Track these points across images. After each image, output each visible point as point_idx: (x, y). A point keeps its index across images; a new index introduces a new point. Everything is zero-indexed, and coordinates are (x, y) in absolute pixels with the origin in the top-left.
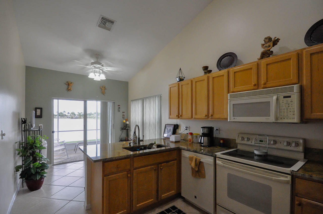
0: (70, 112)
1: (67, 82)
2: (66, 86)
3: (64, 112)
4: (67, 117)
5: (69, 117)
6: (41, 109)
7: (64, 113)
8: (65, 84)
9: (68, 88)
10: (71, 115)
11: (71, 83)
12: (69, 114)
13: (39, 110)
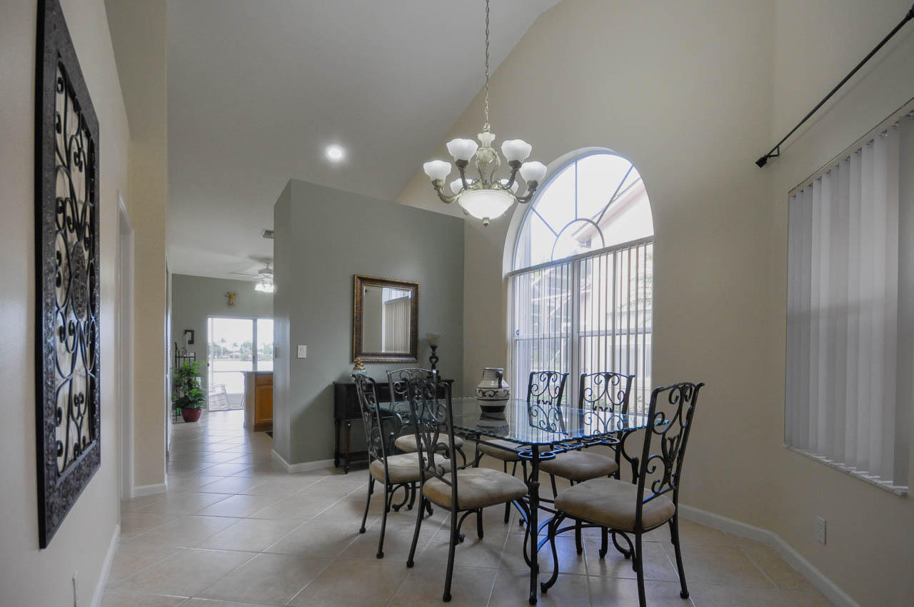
0: (240, 343)
1: (228, 293)
2: (228, 299)
3: (223, 341)
4: (231, 357)
5: (237, 357)
6: (192, 332)
7: (222, 345)
8: (226, 296)
9: (229, 301)
10: (241, 351)
11: (234, 295)
12: (238, 349)
13: (189, 334)
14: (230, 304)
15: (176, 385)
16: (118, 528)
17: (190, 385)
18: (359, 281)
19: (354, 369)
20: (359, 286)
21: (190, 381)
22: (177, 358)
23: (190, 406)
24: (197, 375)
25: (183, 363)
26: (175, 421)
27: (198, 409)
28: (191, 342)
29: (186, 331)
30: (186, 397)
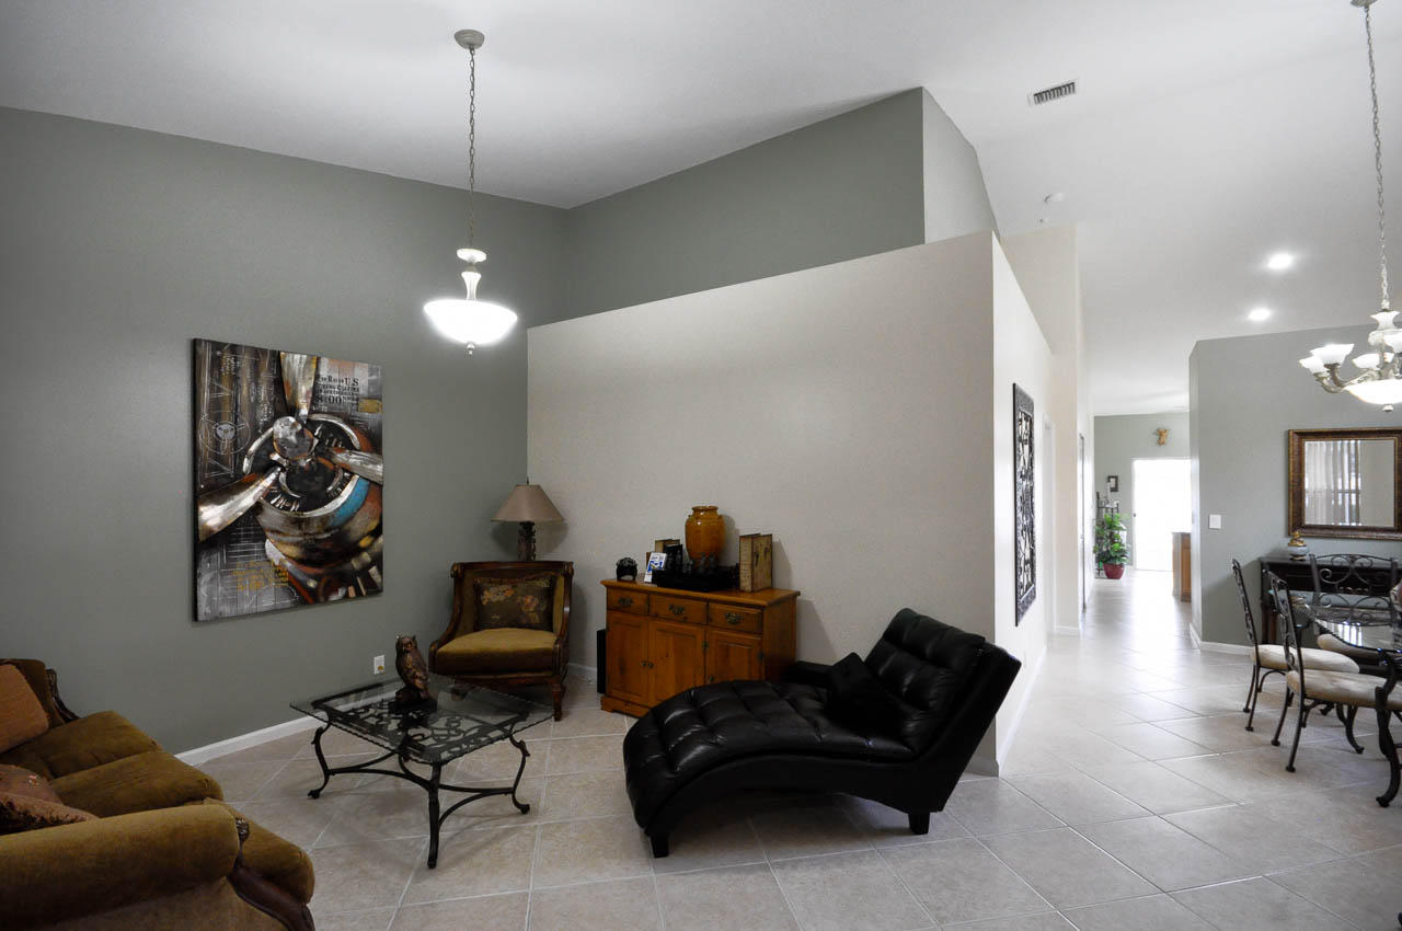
1: (1158, 430)
2: (1158, 437)
6: (1116, 478)
8: (1155, 433)
9: (1160, 440)
11: (1164, 431)
13: (1113, 480)
14: (1160, 443)
15: (1098, 538)
16: (1045, 648)
17: (1113, 539)
18: (1296, 436)
19: (1289, 545)
20: (1296, 444)
21: (1112, 534)
22: (1099, 507)
23: (1111, 562)
24: (1121, 529)
25: (1106, 515)
26: (1098, 575)
27: (1121, 565)
28: (1114, 490)
29: (1109, 477)
30: (1108, 551)
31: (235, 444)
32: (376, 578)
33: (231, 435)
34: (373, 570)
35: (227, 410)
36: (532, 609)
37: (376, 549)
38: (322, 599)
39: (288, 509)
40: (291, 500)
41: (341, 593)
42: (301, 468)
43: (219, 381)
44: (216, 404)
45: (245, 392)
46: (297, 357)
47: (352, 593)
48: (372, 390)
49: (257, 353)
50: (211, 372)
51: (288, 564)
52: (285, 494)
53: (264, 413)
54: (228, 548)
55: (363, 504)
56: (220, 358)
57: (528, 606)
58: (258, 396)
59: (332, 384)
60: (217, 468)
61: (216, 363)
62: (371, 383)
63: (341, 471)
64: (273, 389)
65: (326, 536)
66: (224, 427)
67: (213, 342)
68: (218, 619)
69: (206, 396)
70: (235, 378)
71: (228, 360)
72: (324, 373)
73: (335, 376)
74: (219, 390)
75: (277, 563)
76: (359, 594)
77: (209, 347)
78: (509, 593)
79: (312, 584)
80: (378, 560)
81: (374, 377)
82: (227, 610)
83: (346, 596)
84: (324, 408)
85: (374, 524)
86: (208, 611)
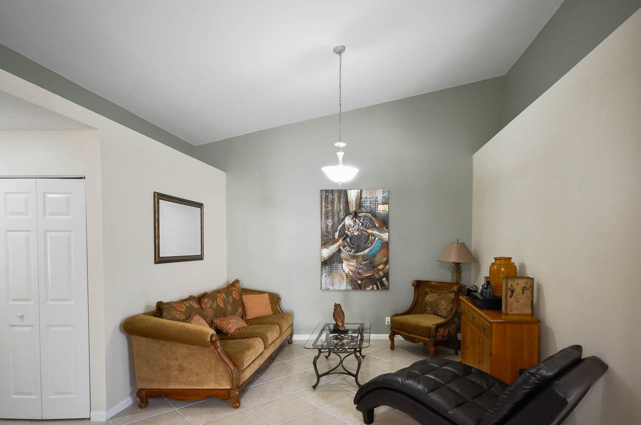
31: (333, 227)
32: (386, 283)
33: (331, 223)
34: (384, 279)
35: (330, 214)
36: (443, 308)
37: (385, 271)
38: (363, 288)
39: (350, 252)
40: (352, 248)
41: (371, 287)
42: (356, 235)
43: (328, 204)
44: (327, 212)
45: (336, 207)
46: (353, 191)
47: (375, 288)
48: (384, 200)
49: (340, 191)
50: (325, 201)
51: (351, 273)
52: (350, 246)
53: (342, 214)
54: (331, 265)
55: (380, 250)
56: (328, 195)
57: (442, 306)
58: (340, 208)
59: (367, 200)
60: (327, 236)
61: (327, 197)
62: (383, 197)
63: (371, 236)
64: (345, 205)
65: (364, 263)
66: (329, 221)
67: (325, 190)
68: (328, 289)
69: (324, 210)
70: (333, 203)
71: (330, 196)
72: (363, 196)
73: (368, 196)
74: (328, 207)
75: (347, 273)
76: (378, 288)
77: (324, 192)
78: (436, 298)
79: (359, 282)
80: (386, 275)
81: (385, 195)
82: (331, 288)
83: (373, 289)
84: (364, 210)
85: (385, 259)
86: (325, 287)
